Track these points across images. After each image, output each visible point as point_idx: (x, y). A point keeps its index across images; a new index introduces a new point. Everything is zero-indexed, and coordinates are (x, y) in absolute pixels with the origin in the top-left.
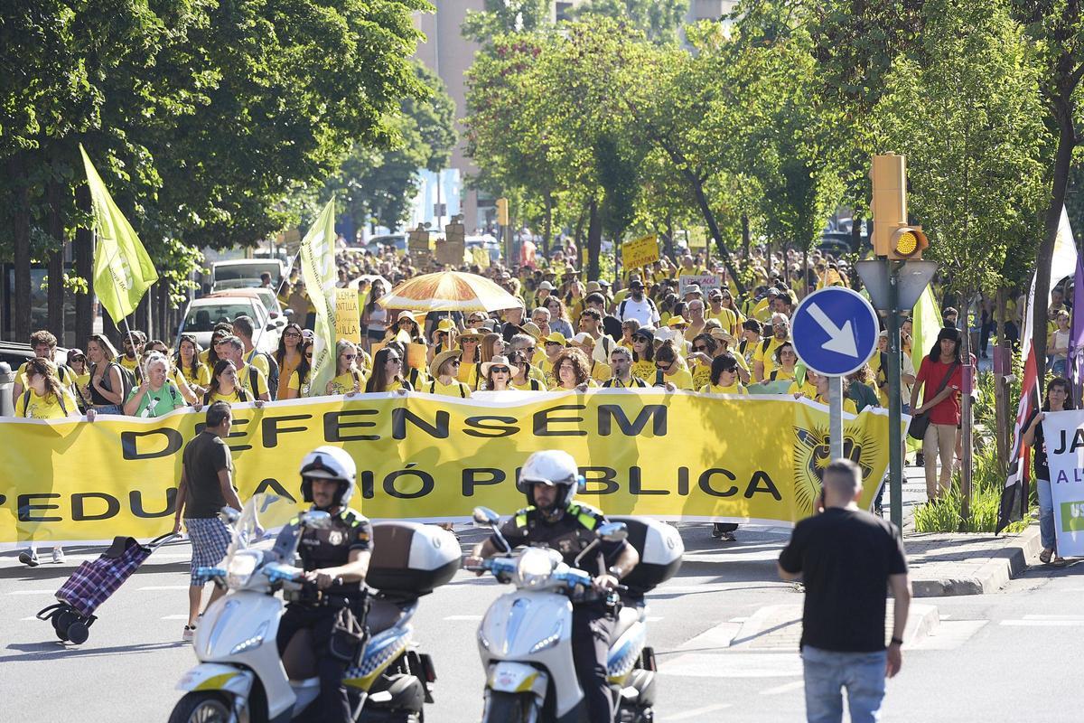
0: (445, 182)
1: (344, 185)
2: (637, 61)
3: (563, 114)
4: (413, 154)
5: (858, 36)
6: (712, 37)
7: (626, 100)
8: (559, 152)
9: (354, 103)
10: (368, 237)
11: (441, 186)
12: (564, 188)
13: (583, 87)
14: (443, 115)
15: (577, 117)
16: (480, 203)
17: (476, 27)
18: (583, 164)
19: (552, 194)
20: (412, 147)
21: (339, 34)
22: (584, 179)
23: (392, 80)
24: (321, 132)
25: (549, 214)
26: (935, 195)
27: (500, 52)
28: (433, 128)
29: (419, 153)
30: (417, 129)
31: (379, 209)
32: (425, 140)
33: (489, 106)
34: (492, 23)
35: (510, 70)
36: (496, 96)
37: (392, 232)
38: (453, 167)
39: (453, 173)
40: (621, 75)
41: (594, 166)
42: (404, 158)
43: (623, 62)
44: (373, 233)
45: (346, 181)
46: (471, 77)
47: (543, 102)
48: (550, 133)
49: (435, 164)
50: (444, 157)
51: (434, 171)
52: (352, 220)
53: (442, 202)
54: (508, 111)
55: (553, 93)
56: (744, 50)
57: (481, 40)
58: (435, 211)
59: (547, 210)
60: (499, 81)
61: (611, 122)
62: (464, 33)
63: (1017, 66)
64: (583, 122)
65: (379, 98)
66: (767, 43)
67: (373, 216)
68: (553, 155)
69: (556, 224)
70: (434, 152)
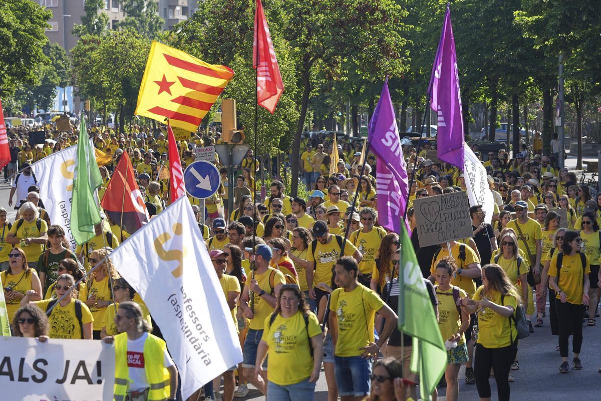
0: (67, 92)
1: (26, 93)
2: (139, 47)
3: (108, 69)
4: (54, 80)
5: (220, 45)
6: (170, 37)
7: (134, 63)
8: (107, 84)
9: (19, 66)
10: (36, 114)
11: (66, 94)
12: (111, 98)
13: (117, 58)
14: (66, 65)
15: (114, 70)
16: (82, 100)
17: (78, 31)
18: (117, 88)
19: (106, 100)
20: (54, 78)
21: (8, 39)
22: (117, 95)
23: (34, 57)
24: (6, 78)
25: (105, 107)
26: (250, 115)
27: (85, 42)
28: (62, 70)
29: (56, 80)
30: (55, 71)
31: (40, 103)
32: (59, 75)
33: (80, 65)
34: (84, 29)
35: (88, 50)
36: (83, 60)
37: (45, 112)
38: (70, 85)
39: (71, 88)
40: (133, 53)
41: (122, 90)
42: (50, 82)
43: (133, 48)
44: (38, 112)
45: (26, 92)
46: (72, 53)
47: (101, 64)
48: (104, 76)
49: (63, 85)
50: (66, 82)
51: (62, 87)
52: (29, 107)
53: (66, 99)
54: (87, 67)
55: (105, 60)
56: (180, 45)
57: (80, 36)
58: (63, 103)
59: (104, 106)
60: (84, 54)
61: (128, 72)
62: (73, 33)
63: (286, 59)
64: (117, 72)
65: (29, 64)
66: (189, 42)
67: (37, 105)
68: (105, 85)
69: (108, 112)
70: (62, 80)
